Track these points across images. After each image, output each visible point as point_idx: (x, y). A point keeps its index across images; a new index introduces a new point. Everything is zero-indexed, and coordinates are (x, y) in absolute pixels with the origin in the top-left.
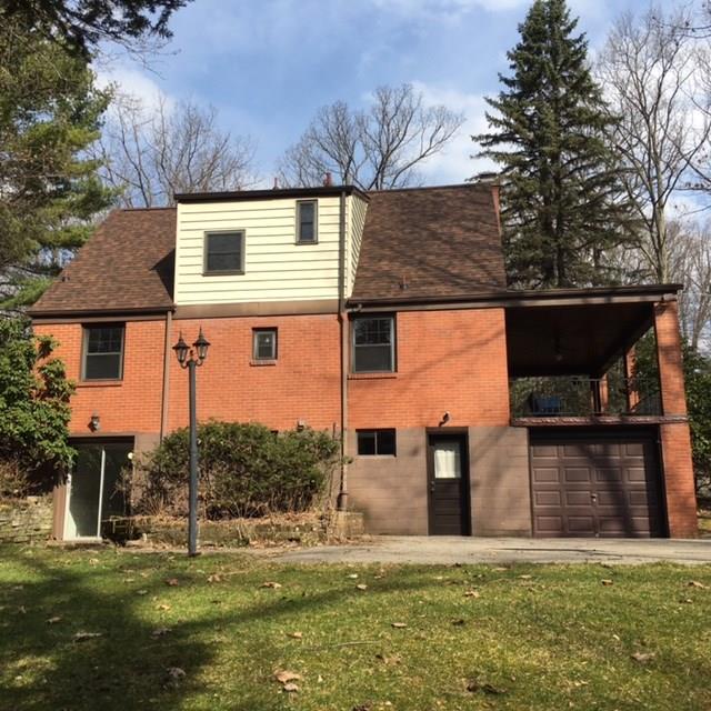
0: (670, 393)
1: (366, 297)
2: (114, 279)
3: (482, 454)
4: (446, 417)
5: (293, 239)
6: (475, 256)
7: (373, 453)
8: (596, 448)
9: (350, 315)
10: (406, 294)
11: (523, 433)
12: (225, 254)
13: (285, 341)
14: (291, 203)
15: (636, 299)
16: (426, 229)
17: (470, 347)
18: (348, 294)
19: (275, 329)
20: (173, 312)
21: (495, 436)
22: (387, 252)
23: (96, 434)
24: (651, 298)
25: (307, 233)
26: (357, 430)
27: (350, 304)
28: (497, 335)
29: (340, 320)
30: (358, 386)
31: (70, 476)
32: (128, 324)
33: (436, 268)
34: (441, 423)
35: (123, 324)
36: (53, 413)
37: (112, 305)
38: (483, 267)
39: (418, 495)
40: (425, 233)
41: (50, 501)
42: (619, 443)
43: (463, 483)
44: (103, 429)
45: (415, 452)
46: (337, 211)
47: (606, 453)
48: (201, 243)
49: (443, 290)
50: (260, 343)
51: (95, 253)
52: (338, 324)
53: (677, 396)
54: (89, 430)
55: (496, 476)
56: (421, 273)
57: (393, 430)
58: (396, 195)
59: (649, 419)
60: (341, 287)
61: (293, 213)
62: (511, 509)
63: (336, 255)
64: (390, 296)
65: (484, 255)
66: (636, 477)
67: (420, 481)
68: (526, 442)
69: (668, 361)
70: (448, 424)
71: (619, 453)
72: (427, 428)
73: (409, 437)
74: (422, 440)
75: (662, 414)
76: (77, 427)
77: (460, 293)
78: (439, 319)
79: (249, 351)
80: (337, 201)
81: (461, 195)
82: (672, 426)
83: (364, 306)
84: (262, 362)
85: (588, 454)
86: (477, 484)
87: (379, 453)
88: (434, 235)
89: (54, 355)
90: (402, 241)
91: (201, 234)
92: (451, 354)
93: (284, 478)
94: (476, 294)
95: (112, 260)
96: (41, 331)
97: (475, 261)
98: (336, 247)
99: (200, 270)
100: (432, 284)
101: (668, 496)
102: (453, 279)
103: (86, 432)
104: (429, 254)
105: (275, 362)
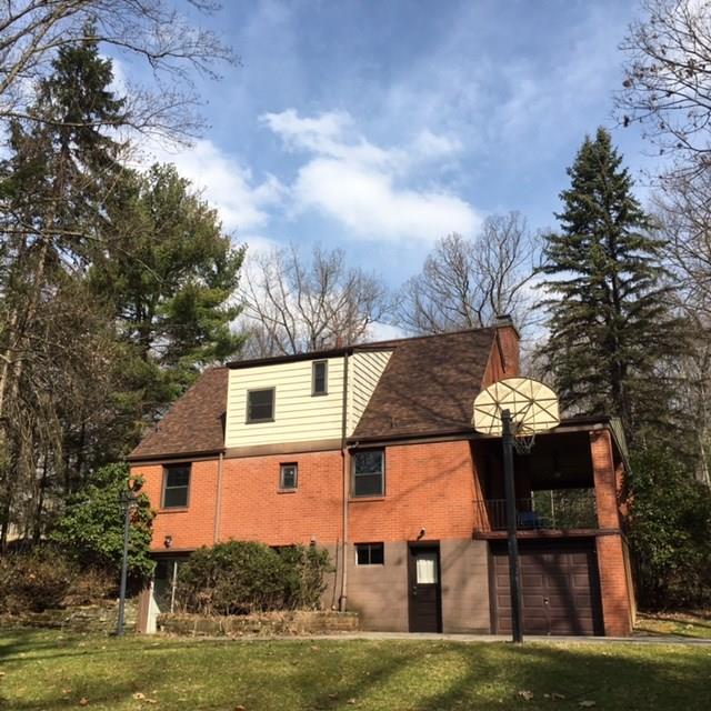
0: (604, 509)
1: (362, 436)
2: (190, 427)
3: (450, 565)
4: (423, 532)
5: (310, 392)
6: (458, 396)
7: (367, 563)
8: (548, 557)
9: (350, 450)
10: (393, 432)
11: (483, 545)
12: (261, 406)
13: (301, 475)
14: (309, 364)
15: (574, 429)
16: (428, 373)
17: (441, 475)
18: (349, 433)
19: (296, 464)
20: (224, 454)
21: (462, 548)
22: (393, 395)
23: (169, 550)
24: (587, 428)
25: (320, 387)
26: (355, 544)
27: (351, 442)
28: (464, 462)
29: (343, 455)
30: (356, 508)
31: (152, 584)
32: (194, 464)
33: (424, 408)
34: (419, 538)
35: (189, 464)
36: (137, 535)
37: (183, 450)
38: (460, 405)
39: (401, 599)
40: (428, 376)
41: (136, 602)
42: (567, 553)
43: (436, 590)
44: (175, 546)
45: (399, 562)
46: (342, 368)
47: (557, 562)
48: (245, 399)
49: (422, 427)
50: (286, 475)
51: (184, 406)
52: (341, 458)
53: (611, 512)
54: (164, 547)
55: (463, 582)
56: (411, 413)
57: (382, 544)
58: (417, 342)
59: (587, 532)
60: (344, 428)
61: (310, 371)
62: (475, 610)
63: (341, 403)
64: (380, 434)
65: (465, 394)
66: (580, 582)
67: (403, 586)
68: (485, 553)
69: (602, 481)
70: (423, 538)
71: (568, 560)
72: (409, 542)
73: (394, 551)
74: (404, 551)
75: (598, 528)
76: (156, 545)
77: (434, 429)
78: (418, 451)
79: (277, 482)
80: (342, 360)
81: (469, 339)
82: (605, 538)
83: (361, 443)
84: (285, 490)
85: (541, 562)
86: (447, 590)
87: (373, 562)
88: (434, 379)
89: (143, 489)
90: (407, 385)
91: (245, 392)
92: (428, 480)
93: (264, 583)
94: (447, 429)
95: (193, 412)
96: (135, 471)
97: (456, 400)
98: (341, 396)
99: (244, 419)
100: (415, 422)
101: (603, 600)
102: (431, 416)
103: (162, 548)
104: (424, 395)
105: (295, 490)
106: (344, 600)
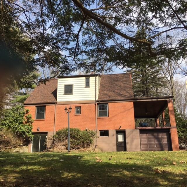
0: (172, 121)
1: (101, 99)
2: (43, 96)
3: (128, 136)
4: (120, 127)
5: (84, 86)
6: (126, 90)
7: (103, 136)
8: (156, 134)
9: (97, 103)
10: (110, 99)
11: (138, 131)
12: (69, 90)
13: (83, 110)
14: (84, 78)
15: (163, 100)
16: (114, 84)
17: (125, 111)
18: (97, 99)
19: (80, 107)
20: (57, 103)
21: (132, 132)
22: (106, 89)
23: (39, 132)
24: (167, 99)
25: (87, 85)
26: (100, 130)
27: (97, 101)
28: (132, 108)
29: (95, 105)
30: (100, 120)
31: (32, 142)
32: (46, 106)
33: (117, 93)
34: (119, 129)
35: (45, 106)
36: (29, 127)
37: (43, 102)
38: (128, 92)
39: (114, 145)
40: (114, 85)
41: (28, 147)
42: (161, 133)
43: (125, 143)
45: (113, 135)
46: (94, 80)
47: (158, 135)
48: (63, 87)
49: (119, 98)
50: (77, 110)
51: (38, 90)
52: (95, 106)
53: (174, 122)
54: (37, 131)
55: (132, 141)
56: (114, 94)
57: (108, 130)
58: (107, 76)
59: (168, 127)
60: (95, 97)
61: (84, 80)
62: (136, 148)
63: (94, 90)
64: (107, 99)
65: (128, 90)
66: (165, 141)
67: (115, 142)
68: (139, 133)
69: (171, 114)
71: (161, 135)
72: (116, 130)
73: (112, 132)
74: (115, 132)
75: (170, 126)
76: (34, 130)
77: (123, 98)
78: (118, 104)
79: (74, 112)
80: (94, 78)
81: (123, 76)
82: (173, 129)
83: (101, 101)
84: (77, 115)
85: (154, 136)
86: (128, 143)
87: (105, 136)
88: (116, 85)
89: (29, 113)
90: (109, 87)
91: (63, 85)
92: (121, 112)
94: (127, 98)
95: (42, 91)
96: (26, 108)
97: (126, 91)
98: (94, 88)
99: (63, 93)
100: (116, 96)
101: (172, 145)
102: (121, 95)
104: (115, 89)
105: (80, 114)
106: (97, 146)
